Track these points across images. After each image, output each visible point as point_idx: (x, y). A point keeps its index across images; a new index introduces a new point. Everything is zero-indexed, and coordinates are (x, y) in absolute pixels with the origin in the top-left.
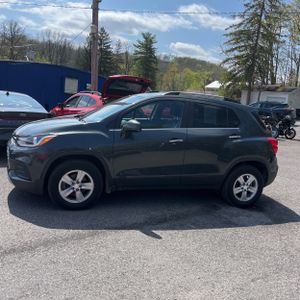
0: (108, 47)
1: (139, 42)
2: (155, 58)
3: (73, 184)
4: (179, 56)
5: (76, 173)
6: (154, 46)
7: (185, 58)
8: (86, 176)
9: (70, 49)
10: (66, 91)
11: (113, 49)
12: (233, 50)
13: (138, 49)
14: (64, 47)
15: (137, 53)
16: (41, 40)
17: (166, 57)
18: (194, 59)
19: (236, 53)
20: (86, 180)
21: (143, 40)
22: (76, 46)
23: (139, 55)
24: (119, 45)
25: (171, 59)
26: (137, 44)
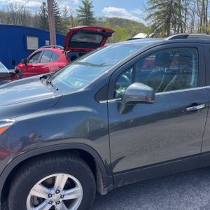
0: (58, 13)
1: (80, 7)
2: (93, 19)
3: (50, 195)
4: (109, 17)
5: (54, 179)
6: (92, 10)
7: (114, 18)
8: (69, 179)
9: (29, 17)
10: (29, 48)
11: (61, 15)
12: (154, 7)
13: (80, 13)
14: (24, 15)
15: (79, 16)
16: (6, 11)
17: (100, 18)
18: (121, 19)
19: (157, 10)
20: (70, 185)
21: (83, 6)
22: (33, 14)
23: (81, 18)
24: (65, 11)
25: (104, 20)
26: (79, 9)
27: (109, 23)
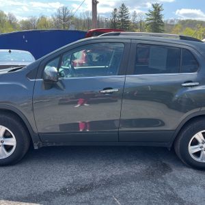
0: (127, 17)
1: (149, 11)
2: (162, 22)
6: (161, 13)
7: (187, 21)
11: (131, 19)
13: (148, 17)
15: (148, 20)
17: (172, 21)
18: (195, 21)
21: (153, 9)
24: (135, 15)
25: (176, 22)
26: (148, 13)
27: (180, 26)
